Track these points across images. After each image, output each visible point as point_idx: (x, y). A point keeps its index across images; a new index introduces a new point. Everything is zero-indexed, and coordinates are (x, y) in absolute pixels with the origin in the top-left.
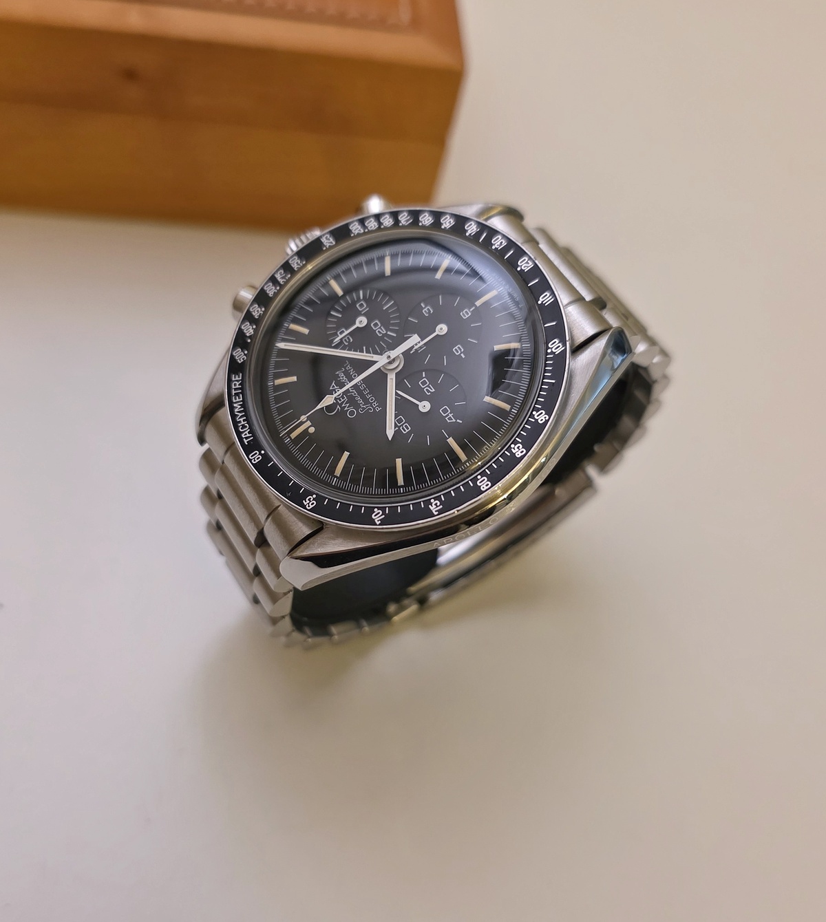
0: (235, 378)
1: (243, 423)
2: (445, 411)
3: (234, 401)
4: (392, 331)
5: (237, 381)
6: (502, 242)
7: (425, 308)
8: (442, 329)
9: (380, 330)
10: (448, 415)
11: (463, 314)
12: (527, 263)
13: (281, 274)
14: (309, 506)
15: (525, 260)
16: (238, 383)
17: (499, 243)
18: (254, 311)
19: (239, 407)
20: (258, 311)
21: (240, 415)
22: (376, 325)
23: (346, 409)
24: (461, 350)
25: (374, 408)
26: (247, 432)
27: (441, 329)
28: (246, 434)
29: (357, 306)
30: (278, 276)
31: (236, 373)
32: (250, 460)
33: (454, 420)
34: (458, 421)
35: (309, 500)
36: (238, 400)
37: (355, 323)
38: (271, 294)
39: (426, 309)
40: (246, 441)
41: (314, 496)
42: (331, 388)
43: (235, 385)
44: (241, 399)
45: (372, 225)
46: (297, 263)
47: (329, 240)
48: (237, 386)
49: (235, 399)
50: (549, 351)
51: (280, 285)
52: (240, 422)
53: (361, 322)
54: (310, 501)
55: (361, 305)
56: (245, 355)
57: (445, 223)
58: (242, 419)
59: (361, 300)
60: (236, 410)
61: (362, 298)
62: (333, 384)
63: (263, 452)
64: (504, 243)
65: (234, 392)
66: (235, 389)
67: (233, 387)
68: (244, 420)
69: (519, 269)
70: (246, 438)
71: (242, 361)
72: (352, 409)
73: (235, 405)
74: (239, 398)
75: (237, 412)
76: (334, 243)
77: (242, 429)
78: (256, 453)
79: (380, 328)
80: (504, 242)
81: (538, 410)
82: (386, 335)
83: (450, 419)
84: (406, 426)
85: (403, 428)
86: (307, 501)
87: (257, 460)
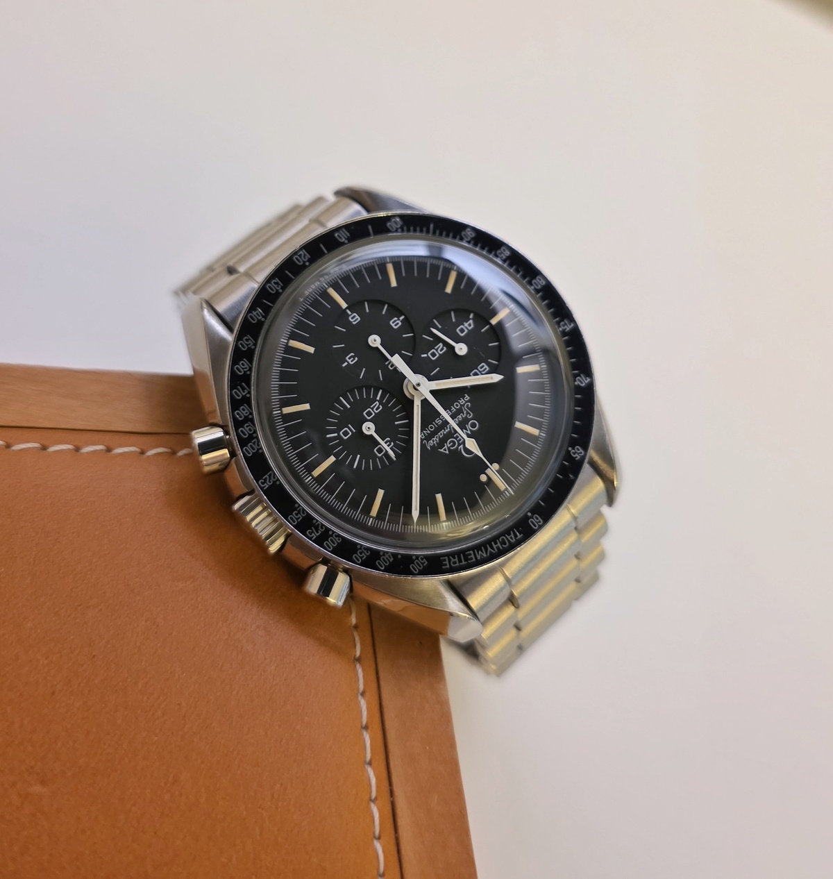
0: (446, 565)
1: (499, 544)
2: (462, 331)
3: (474, 560)
4: (375, 395)
5: (450, 561)
6: (274, 283)
7: (348, 362)
8: (375, 341)
9: (376, 408)
10: (466, 327)
11: (355, 321)
14: (581, 453)
15: (296, 258)
16: (453, 560)
17: (276, 286)
18: (361, 557)
19: (480, 552)
20: (361, 553)
21: (489, 549)
22: (369, 413)
23: (469, 432)
24: (395, 321)
25: (467, 402)
26: (508, 537)
30: (314, 536)
31: (441, 564)
32: (540, 527)
33: (471, 321)
34: (471, 317)
35: (574, 454)
36: (473, 556)
37: (371, 435)
38: (338, 541)
39: (350, 361)
41: (570, 449)
42: (447, 452)
43: (455, 563)
44: (471, 552)
45: (247, 429)
46: (297, 515)
47: (265, 479)
48: (456, 560)
49: (472, 559)
51: (328, 530)
52: (498, 548)
53: (369, 428)
54: (576, 452)
55: (346, 433)
56: (417, 559)
57: (247, 345)
58: (495, 546)
59: (339, 434)
60: (485, 555)
61: (336, 434)
62: (442, 450)
63: (529, 514)
64: (277, 280)
65: (464, 563)
66: (460, 561)
67: (458, 564)
68: (496, 543)
69: (306, 264)
70: (516, 536)
71: (424, 560)
72: (469, 426)
74: (470, 554)
75: (487, 554)
76: (271, 472)
77: (505, 544)
78: (532, 522)
79: (372, 409)
80: (274, 281)
81: (461, 238)
82: (381, 402)
83: (470, 325)
84: (481, 368)
85: (484, 371)
86: (576, 455)
87: (540, 519)
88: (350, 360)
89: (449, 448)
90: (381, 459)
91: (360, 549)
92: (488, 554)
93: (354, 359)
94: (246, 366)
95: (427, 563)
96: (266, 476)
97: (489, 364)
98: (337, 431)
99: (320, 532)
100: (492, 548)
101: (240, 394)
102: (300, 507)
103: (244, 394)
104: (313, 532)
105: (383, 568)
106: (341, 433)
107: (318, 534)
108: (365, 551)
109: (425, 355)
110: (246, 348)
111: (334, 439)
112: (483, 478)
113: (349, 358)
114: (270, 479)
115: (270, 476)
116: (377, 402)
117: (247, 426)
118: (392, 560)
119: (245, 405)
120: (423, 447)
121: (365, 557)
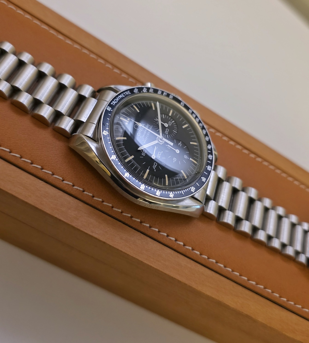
1: (117, 100)
3: (122, 95)
4: (169, 136)
10: (155, 166)
11: (185, 156)
12: (210, 168)
13: (165, 94)
16: (128, 93)
17: (210, 157)
19: (121, 97)
21: (119, 98)
22: (167, 130)
24: (175, 160)
25: (144, 141)
26: (115, 103)
27: (178, 151)
28: (114, 102)
29: (169, 122)
31: (130, 92)
32: (107, 107)
34: (155, 170)
37: (164, 123)
38: (158, 93)
39: (180, 144)
40: (112, 103)
41: (108, 133)
44: (124, 97)
47: (183, 104)
48: (127, 94)
49: (123, 95)
50: (191, 188)
51: (163, 95)
53: (166, 125)
55: (170, 123)
56: (137, 92)
58: (118, 99)
60: (119, 96)
61: (172, 122)
63: (112, 110)
64: (211, 159)
65: (124, 93)
66: (125, 93)
67: (126, 93)
68: (118, 100)
69: (207, 167)
70: (113, 103)
71: (135, 92)
73: (121, 95)
76: (183, 106)
77: (115, 100)
78: (110, 108)
79: (167, 132)
81: (173, 193)
83: (154, 167)
84: (144, 154)
85: (143, 153)
86: (105, 132)
87: (108, 110)
91: (152, 92)
97: (143, 156)
105: (144, 88)
109: (162, 152)
112: (128, 119)
118: (143, 91)
121: (150, 90)
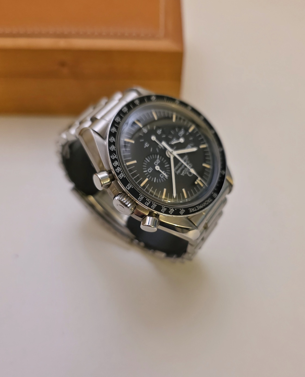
0: (190, 211)
4: (157, 157)
5: (191, 210)
8: (153, 138)
9: (158, 161)
15: (123, 110)
17: (118, 120)
18: (164, 211)
19: (200, 206)
20: (164, 209)
22: (156, 163)
25: (187, 158)
26: (208, 201)
29: (150, 172)
30: (148, 204)
31: (189, 211)
32: (216, 197)
34: (182, 130)
37: (159, 171)
38: (155, 205)
40: (211, 200)
43: (193, 210)
44: (198, 206)
46: (141, 198)
48: (193, 209)
49: (198, 209)
50: (155, 101)
51: (151, 202)
52: (205, 204)
53: (157, 168)
55: (150, 170)
56: (181, 210)
59: (148, 171)
60: (202, 207)
63: (212, 193)
65: (196, 210)
69: (127, 112)
71: (184, 210)
73: (200, 208)
77: (207, 203)
78: (213, 195)
80: (117, 118)
83: (182, 133)
87: (216, 194)
88: (147, 145)
89: (184, 174)
90: (163, 178)
91: (163, 208)
92: (203, 207)
93: (148, 145)
94: (114, 148)
95: (184, 211)
96: (128, 185)
98: (147, 170)
99: (149, 203)
100: (203, 205)
101: (114, 157)
102: (141, 195)
103: (115, 157)
104: (147, 203)
105: (171, 214)
106: (148, 170)
107: (149, 204)
108: (165, 208)
110: (113, 141)
111: (146, 173)
112: (196, 183)
113: (146, 145)
114: (129, 186)
115: (129, 185)
116: (158, 160)
117: (118, 169)
118: (174, 211)
119: (116, 161)
120: (175, 174)
121: (165, 210)
